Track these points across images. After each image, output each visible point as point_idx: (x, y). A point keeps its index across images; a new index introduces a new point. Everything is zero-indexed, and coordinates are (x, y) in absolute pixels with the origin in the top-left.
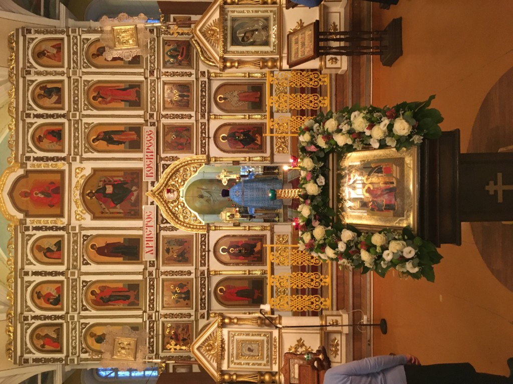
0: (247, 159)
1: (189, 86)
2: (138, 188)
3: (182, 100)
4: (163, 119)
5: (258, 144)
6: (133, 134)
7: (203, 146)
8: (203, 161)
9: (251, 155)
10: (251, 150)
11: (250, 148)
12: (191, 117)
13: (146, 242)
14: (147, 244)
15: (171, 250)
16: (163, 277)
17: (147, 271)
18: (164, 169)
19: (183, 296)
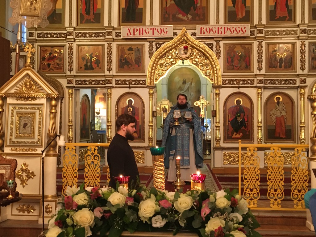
0: (218, 125)
1: (291, 68)
2: (190, 21)
3: (277, 61)
4: (258, 43)
5: (232, 135)
6: (242, 15)
7: (231, 82)
8: (216, 81)
9: (222, 128)
10: (227, 128)
11: (229, 127)
12: (260, 69)
13: (138, 29)
14: (137, 30)
15: (131, 52)
16: (106, 45)
17: (112, 30)
18: (208, 45)
19: (89, 64)
